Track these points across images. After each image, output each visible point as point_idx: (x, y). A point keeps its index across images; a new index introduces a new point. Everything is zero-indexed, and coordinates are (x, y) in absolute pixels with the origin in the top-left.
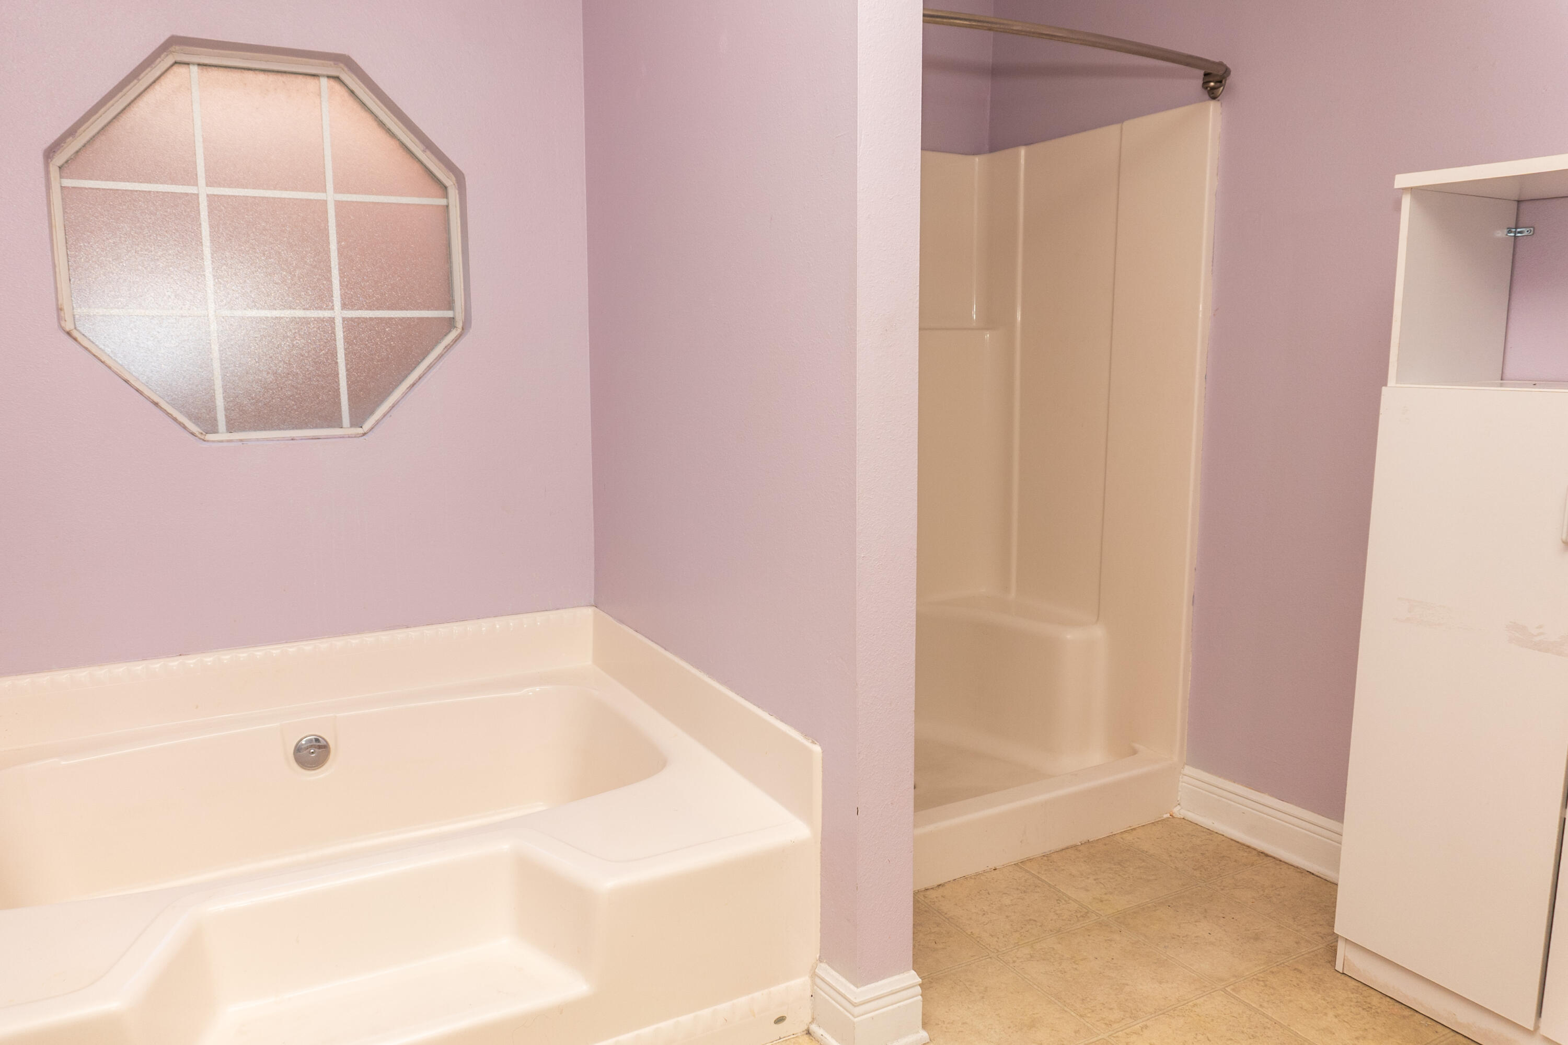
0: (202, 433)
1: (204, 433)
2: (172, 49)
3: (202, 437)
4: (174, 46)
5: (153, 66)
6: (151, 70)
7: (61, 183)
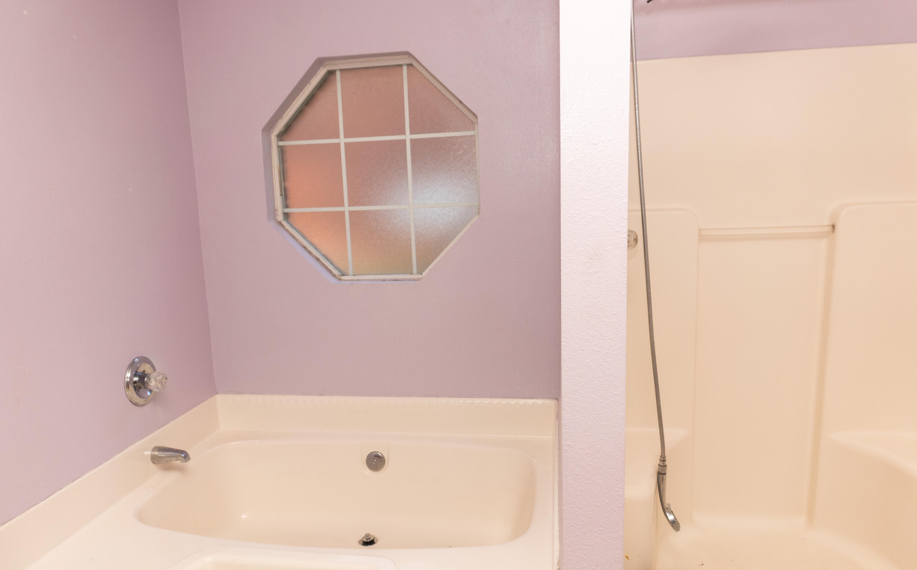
0: (339, 276)
1: (340, 276)
2: (326, 63)
3: (339, 278)
4: (326, 62)
5: (317, 75)
6: (316, 77)
7: (278, 144)
